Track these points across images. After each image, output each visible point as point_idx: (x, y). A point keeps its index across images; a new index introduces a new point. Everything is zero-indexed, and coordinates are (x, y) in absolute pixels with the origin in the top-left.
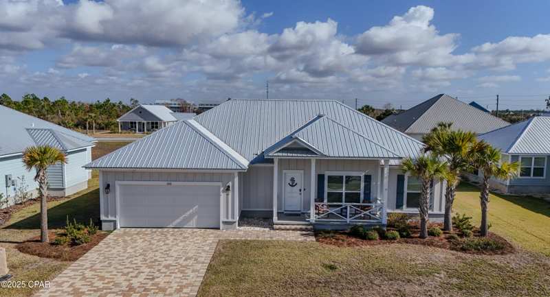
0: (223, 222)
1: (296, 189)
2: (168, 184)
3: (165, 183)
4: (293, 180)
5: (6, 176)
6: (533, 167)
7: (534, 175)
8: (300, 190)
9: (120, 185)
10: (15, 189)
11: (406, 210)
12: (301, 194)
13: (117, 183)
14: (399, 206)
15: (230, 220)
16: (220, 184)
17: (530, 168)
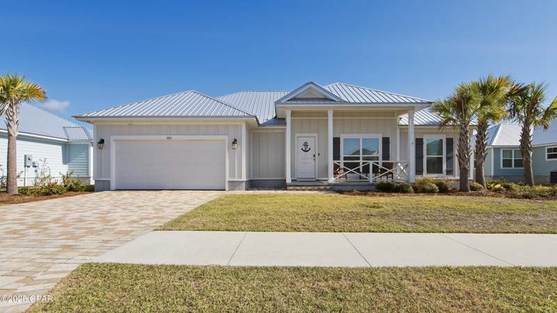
0: (229, 182)
1: (310, 154)
2: (168, 138)
3: (165, 137)
4: (306, 144)
5: (25, 156)
6: (513, 159)
7: (515, 166)
8: (314, 156)
9: (115, 140)
10: (36, 171)
11: (426, 175)
12: (315, 160)
13: (112, 138)
14: (419, 171)
15: (236, 179)
16: (226, 138)
17: (511, 160)
